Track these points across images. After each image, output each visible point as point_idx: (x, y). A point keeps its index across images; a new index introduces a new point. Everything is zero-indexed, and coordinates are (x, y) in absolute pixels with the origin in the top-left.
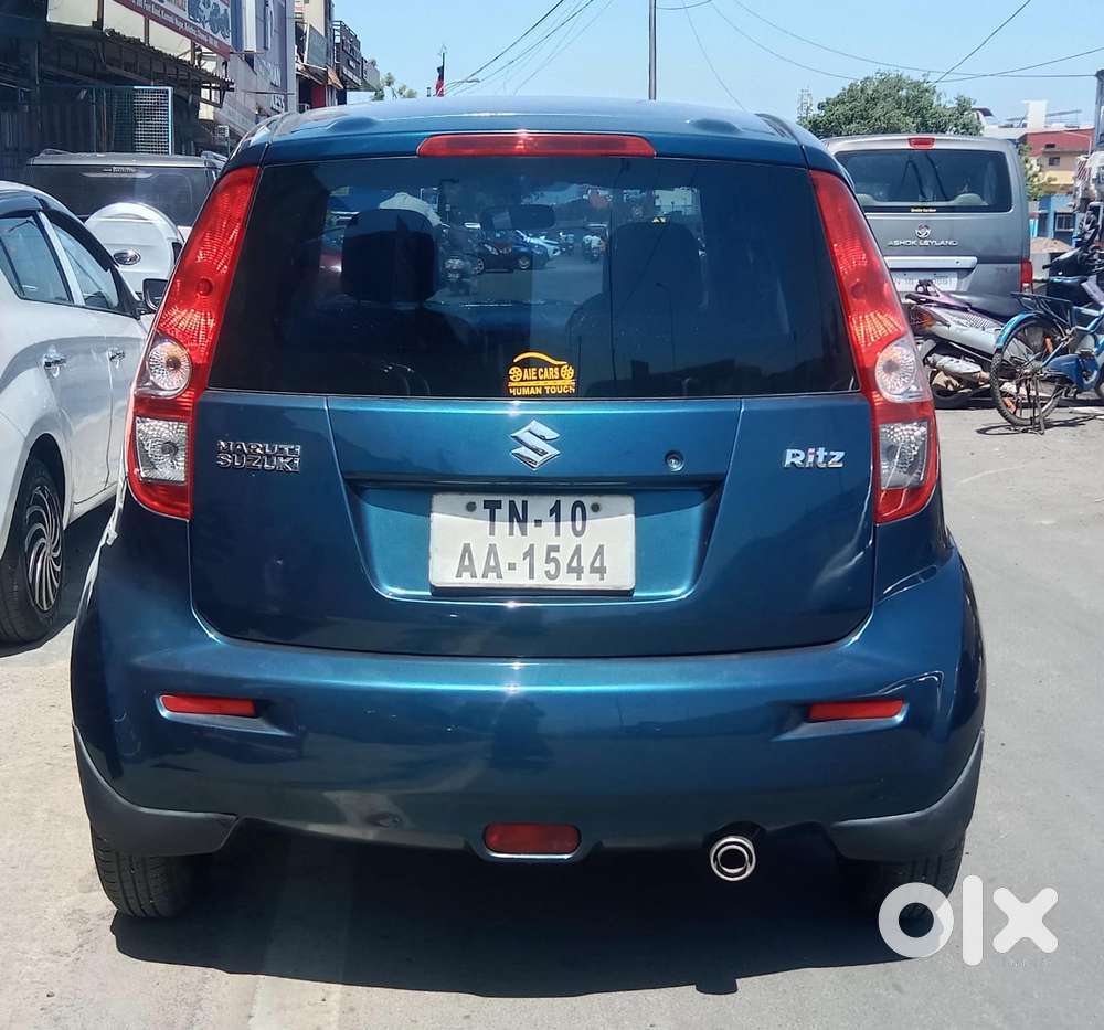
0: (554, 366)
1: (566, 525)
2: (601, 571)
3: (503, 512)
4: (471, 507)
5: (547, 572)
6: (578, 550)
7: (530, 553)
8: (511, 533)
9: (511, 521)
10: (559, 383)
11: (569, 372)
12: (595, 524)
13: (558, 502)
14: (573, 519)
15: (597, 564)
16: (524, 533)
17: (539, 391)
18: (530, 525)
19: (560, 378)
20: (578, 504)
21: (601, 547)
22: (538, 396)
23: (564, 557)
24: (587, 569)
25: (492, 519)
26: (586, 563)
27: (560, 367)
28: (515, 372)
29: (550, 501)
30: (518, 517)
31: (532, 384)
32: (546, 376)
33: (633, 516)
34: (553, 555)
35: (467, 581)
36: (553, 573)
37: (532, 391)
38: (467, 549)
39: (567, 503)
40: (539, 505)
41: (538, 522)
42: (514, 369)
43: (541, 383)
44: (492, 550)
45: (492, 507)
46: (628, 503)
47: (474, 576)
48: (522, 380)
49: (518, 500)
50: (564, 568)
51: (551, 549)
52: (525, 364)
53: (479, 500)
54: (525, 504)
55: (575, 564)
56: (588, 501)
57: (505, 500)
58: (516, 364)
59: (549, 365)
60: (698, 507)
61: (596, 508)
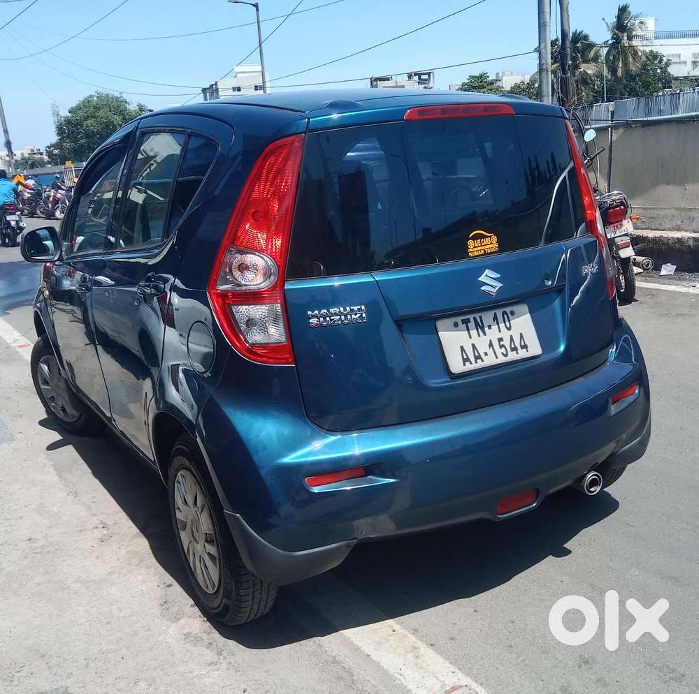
0: (488, 237)
1: (502, 325)
2: (525, 347)
3: (472, 324)
4: (456, 325)
5: (503, 353)
6: (512, 339)
7: (491, 345)
8: (479, 336)
9: (477, 329)
10: (491, 246)
11: (494, 239)
12: (515, 322)
13: (495, 313)
14: (505, 322)
15: (523, 344)
16: (485, 334)
17: (483, 252)
18: (486, 329)
19: (491, 243)
20: (504, 313)
21: (521, 334)
22: (483, 255)
23: (506, 342)
24: (519, 348)
25: (468, 330)
26: (518, 345)
27: (490, 237)
28: (470, 243)
29: (491, 314)
30: (480, 326)
31: (479, 248)
32: (485, 243)
33: (529, 314)
34: (501, 343)
35: (469, 367)
36: (505, 353)
37: (480, 253)
38: (462, 349)
39: (499, 312)
40: (487, 317)
41: (490, 327)
42: (470, 241)
43: (483, 248)
44: (474, 346)
45: (466, 322)
46: (525, 308)
47: (471, 363)
48: (474, 247)
49: (477, 316)
50: (509, 349)
51: (500, 340)
52: (475, 238)
53: (459, 319)
54: (480, 317)
55: (513, 346)
56: (508, 310)
57: (471, 317)
58: (470, 239)
59: (486, 237)
60: (557, 301)
61: (512, 313)
